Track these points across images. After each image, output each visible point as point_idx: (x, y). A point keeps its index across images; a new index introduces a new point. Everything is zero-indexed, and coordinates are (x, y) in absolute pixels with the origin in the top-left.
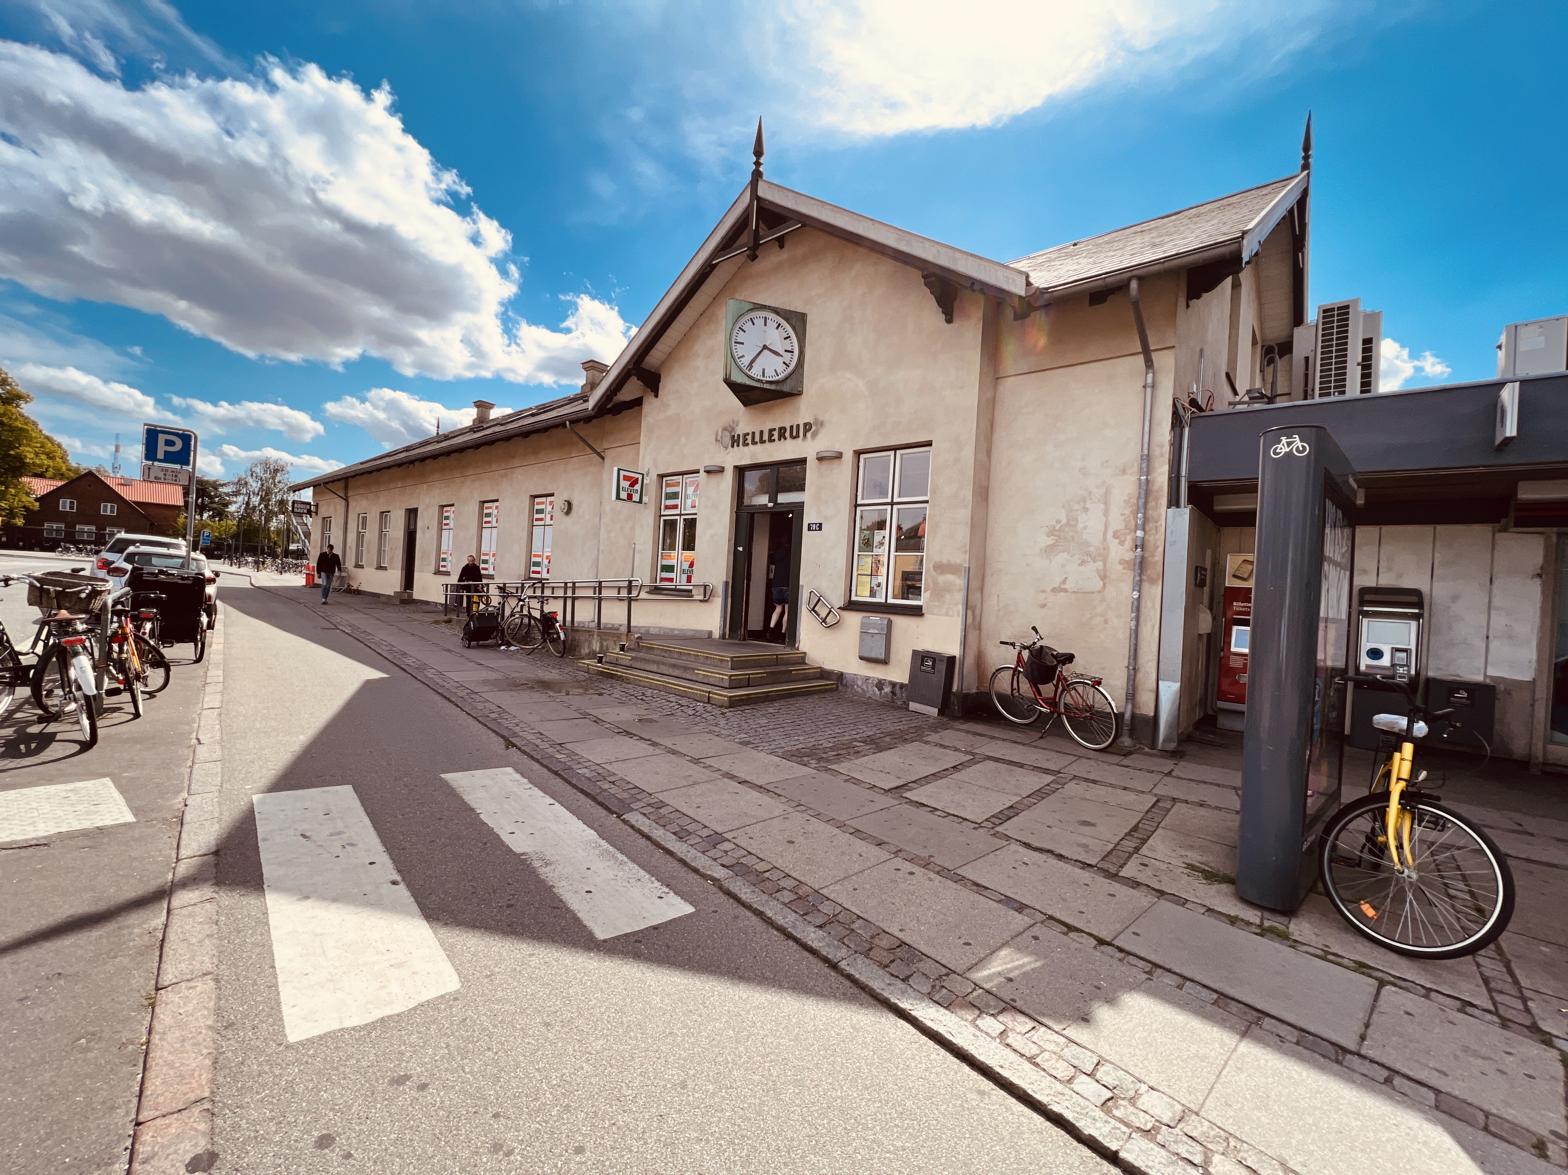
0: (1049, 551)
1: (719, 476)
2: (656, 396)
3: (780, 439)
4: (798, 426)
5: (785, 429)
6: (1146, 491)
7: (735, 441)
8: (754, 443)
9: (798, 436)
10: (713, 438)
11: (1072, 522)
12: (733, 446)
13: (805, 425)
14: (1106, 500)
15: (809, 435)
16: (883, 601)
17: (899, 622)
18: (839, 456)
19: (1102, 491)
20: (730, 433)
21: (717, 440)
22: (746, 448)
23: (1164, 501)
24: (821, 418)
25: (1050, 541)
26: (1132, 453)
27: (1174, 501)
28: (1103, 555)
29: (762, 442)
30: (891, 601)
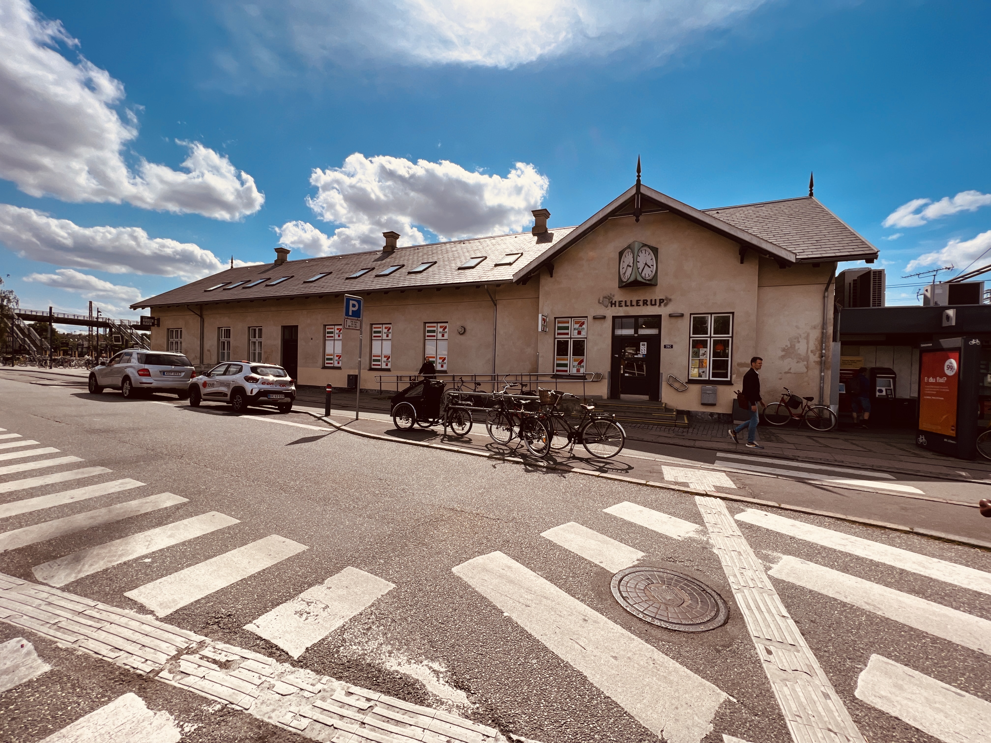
0: (783, 357)
1: (602, 321)
2: (552, 277)
3: (644, 305)
4: (655, 300)
5: (647, 301)
6: (823, 335)
7: (613, 304)
8: (626, 306)
9: (655, 304)
10: (597, 302)
11: (793, 346)
12: (611, 306)
13: (660, 300)
14: (807, 338)
15: (662, 304)
16: (707, 378)
17: (721, 388)
18: (682, 315)
19: (806, 335)
20: (609, 300)
21: (599, 302)
22: (621, 308)
23: (832, 339)
24: (670, 297)
25: (783, 353)
26: (818, 320)
27: (834, 340)
28: (807, 359)
29: (632, 305)
30: (711, 379)
